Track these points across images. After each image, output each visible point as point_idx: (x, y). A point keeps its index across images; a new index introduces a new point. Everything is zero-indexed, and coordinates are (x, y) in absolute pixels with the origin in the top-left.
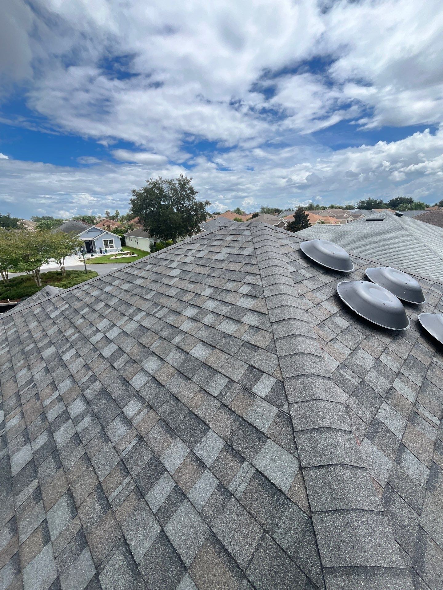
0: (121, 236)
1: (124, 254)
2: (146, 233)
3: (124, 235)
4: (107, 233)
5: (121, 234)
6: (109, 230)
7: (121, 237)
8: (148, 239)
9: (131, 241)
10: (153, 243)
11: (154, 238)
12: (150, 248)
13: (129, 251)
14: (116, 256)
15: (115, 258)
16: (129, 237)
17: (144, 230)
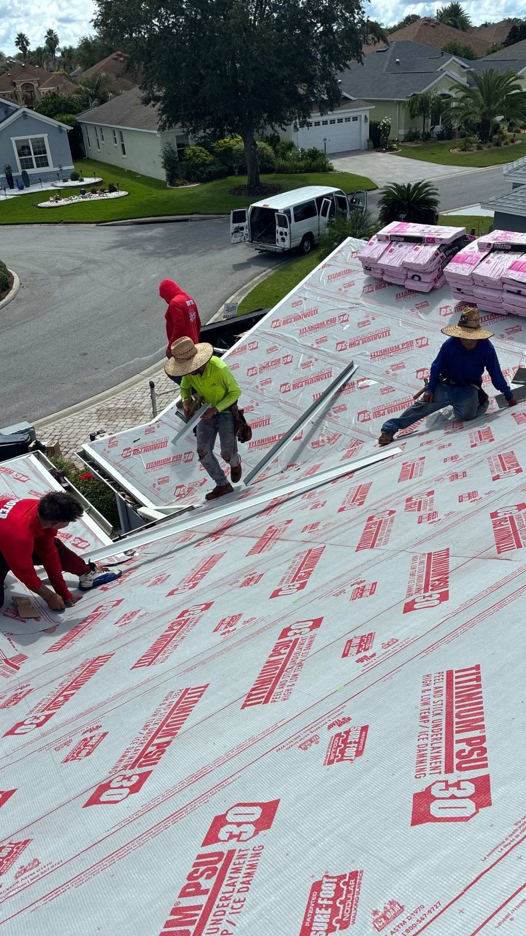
0: (68, 122)
1: (82, 190)
2: (153, 111)
3: (80, 118)
4: (25, 114)
5: (70, 116)
6: (30, 102)
7: (70, 128)
8: (159, 136)
9: (101, 142)
10: (176, 149)
11: (178, 130)
12: (164, 167)
13: (98, 180)
14: (57, 199)
15: (54, 204)
16: (95, 127)
17: (146, 101)
